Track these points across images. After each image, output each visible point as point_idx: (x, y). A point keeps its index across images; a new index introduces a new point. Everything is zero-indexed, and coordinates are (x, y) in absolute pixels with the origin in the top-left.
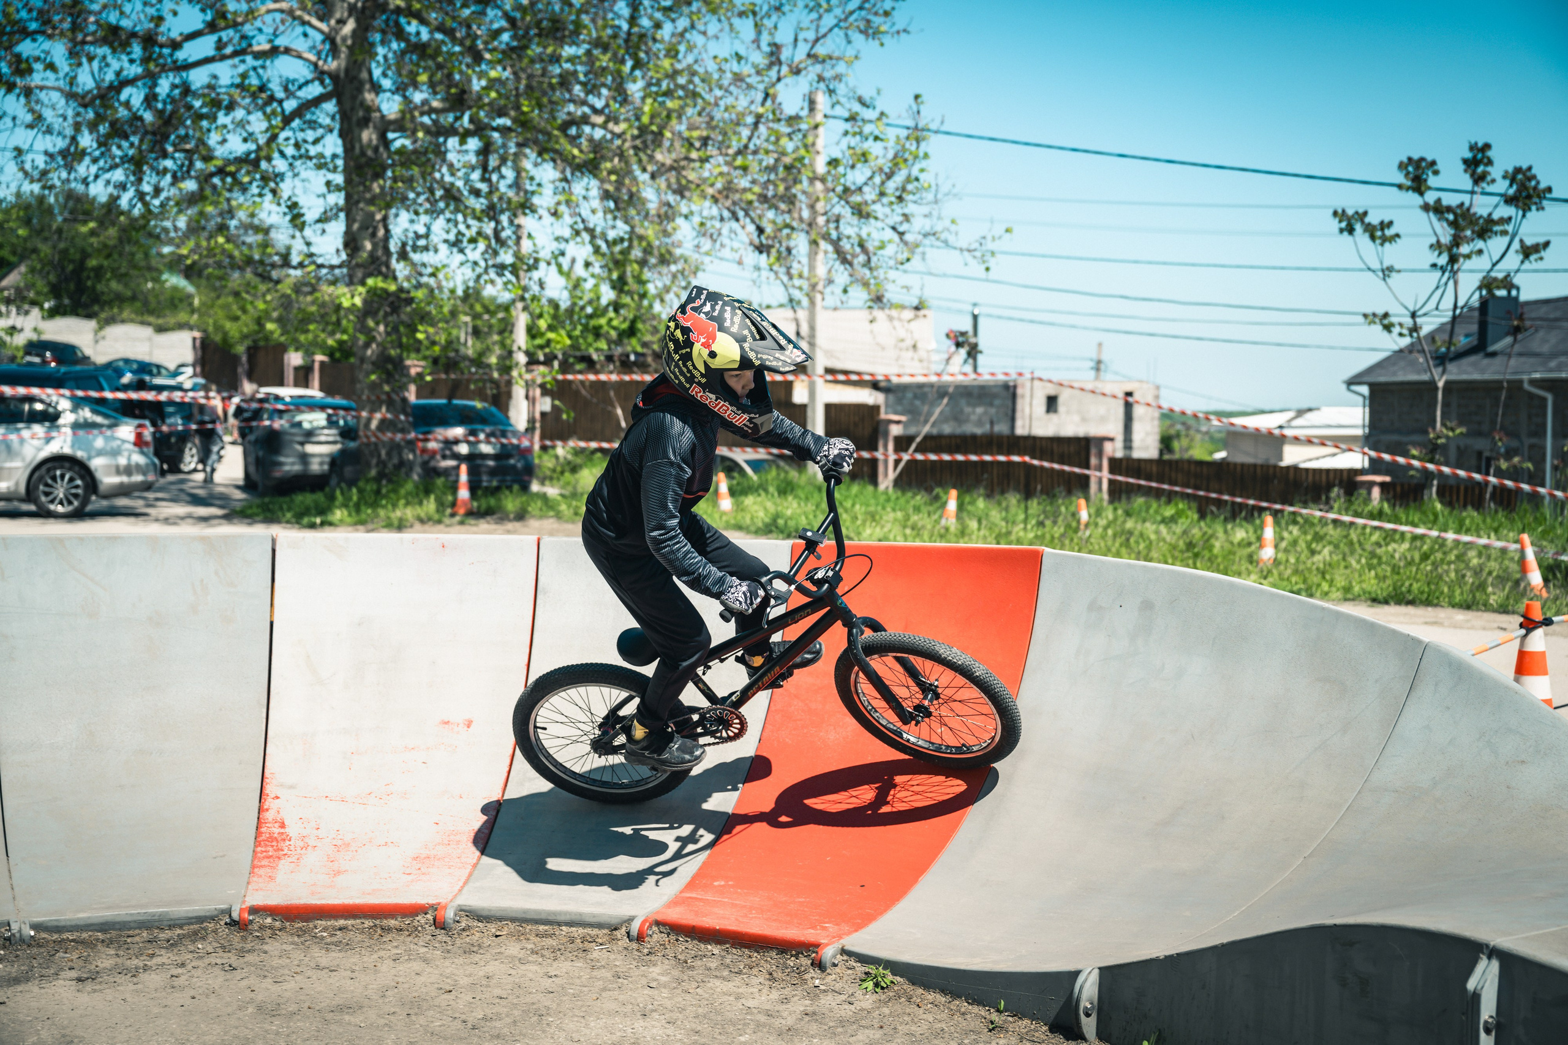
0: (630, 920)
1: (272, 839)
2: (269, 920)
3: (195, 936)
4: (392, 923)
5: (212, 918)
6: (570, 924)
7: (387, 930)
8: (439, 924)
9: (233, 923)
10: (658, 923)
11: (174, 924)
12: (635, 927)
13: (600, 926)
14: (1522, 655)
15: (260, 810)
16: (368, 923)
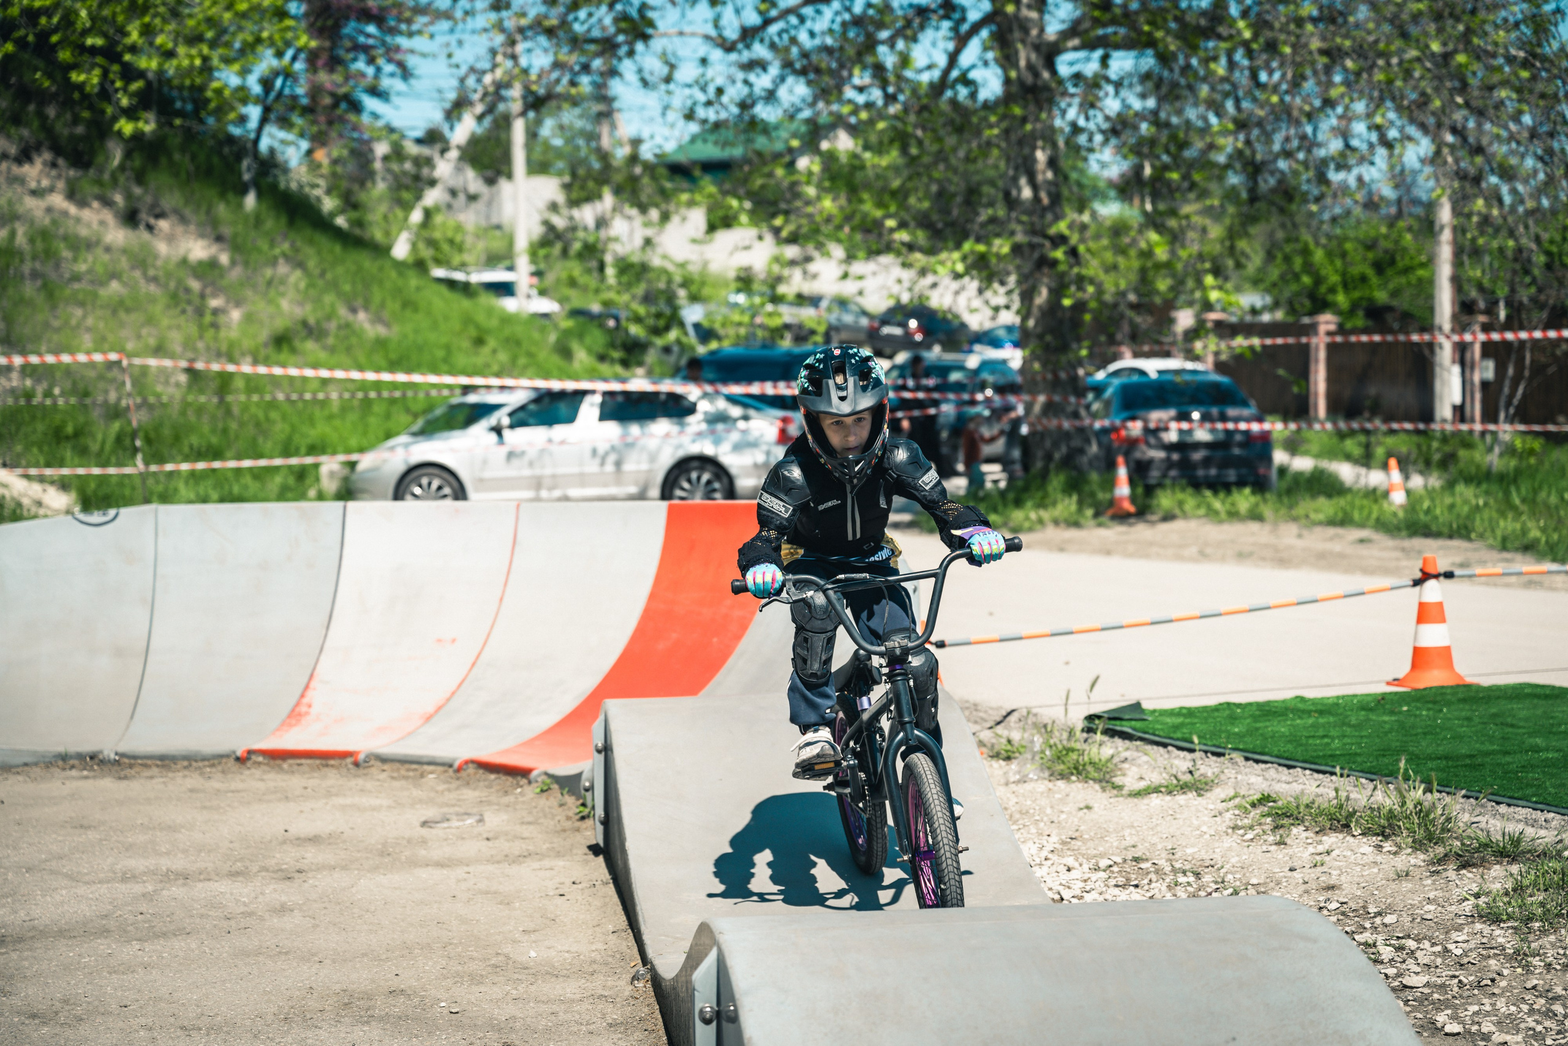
0: (455, 760)
1: (300, 715)
2: (260, 759)
3: (213, 766)
4: (332, 762)
5: (227, 756)
6: (430, 763)
7: (327, 766)
8: (356, 764)
9: (238, 759)
10: (473, 762)
11: (204, 759)
12: (456, 765)
13: (443, 764)
14: (1421, 605)
15: (302, 696)
16: (318, 762)
